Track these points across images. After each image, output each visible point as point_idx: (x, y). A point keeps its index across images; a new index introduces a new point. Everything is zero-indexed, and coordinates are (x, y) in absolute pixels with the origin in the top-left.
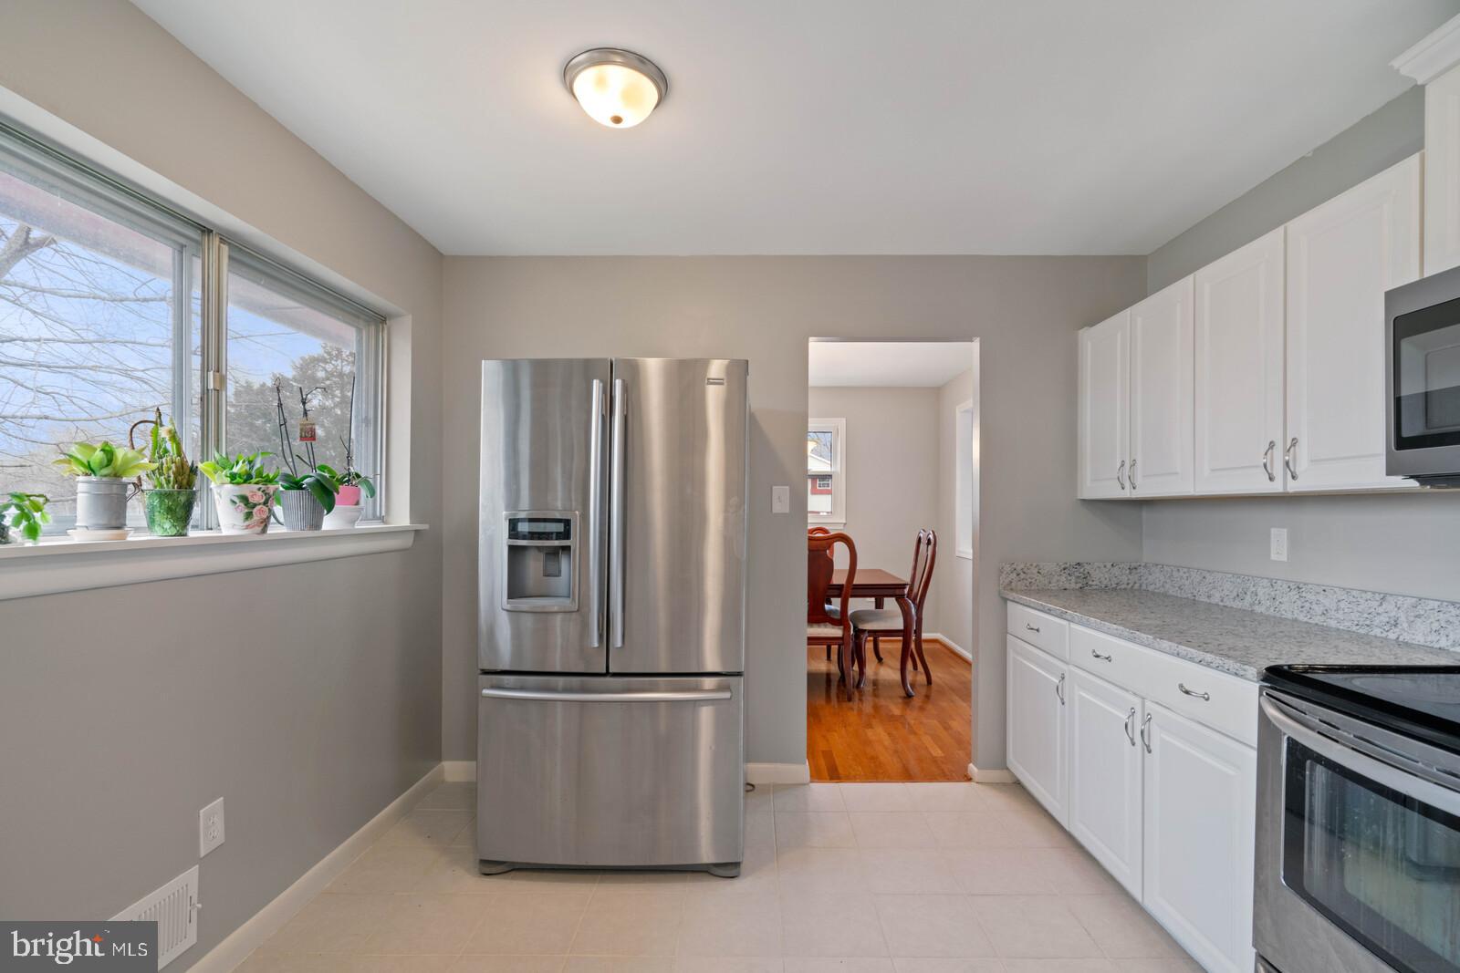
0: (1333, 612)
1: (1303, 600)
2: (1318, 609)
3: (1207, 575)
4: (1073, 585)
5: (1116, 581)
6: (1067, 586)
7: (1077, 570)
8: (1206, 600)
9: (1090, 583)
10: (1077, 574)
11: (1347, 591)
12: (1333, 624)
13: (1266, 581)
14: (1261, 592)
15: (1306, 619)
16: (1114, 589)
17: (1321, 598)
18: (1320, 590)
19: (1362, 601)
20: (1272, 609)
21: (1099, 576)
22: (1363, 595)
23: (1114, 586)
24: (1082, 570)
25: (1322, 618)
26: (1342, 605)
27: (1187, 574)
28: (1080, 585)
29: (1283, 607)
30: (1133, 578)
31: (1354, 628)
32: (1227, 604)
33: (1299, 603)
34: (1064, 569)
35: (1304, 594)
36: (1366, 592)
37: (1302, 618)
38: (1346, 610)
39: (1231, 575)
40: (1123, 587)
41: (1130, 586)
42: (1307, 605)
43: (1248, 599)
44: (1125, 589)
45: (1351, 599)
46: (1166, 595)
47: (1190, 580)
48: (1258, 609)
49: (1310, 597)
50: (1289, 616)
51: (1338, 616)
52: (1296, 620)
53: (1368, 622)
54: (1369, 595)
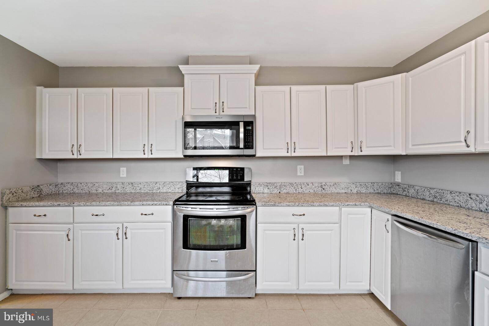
0: (143, 189)
1: (133, 187)
2: (138, 188)
3: (96, 184)
4: (36, 195)
5: (51, 191)
6: (34, 196)
7: (37, 188)
8: (96, 192)
9: (42, 193)
10: (38, 190)
11: (147, 183)
12: (143, 191)
13: (121, 183)
14: (118, 186)
15: (134, 192)
16: (51, 194)
17: (139, 185)
18: (139, 183)
19: (151, 184)
20: (123, 191)
21: (46, 190)
22: (151, 183)
23: (50, 193)
24: (39, 188)
25: (139, 191)
26: (145, 186)
27: (86, 185)
28: (39, 195)
29: (127, 189)
30: (57, 189)
31: (149, 191)
32: (105, 192)
33: (132, 188)
34: (33, 189)
35: (134, 185)
36: (152, 182)
37: (133, 191)
38: (147, 187)
39: (106, 183)
40: (53, 193)
41: (55, 192)
42: (135, 188)
43: (114, 189)
44: (54, 194)
45: (148, 184)
46: (74, 193)
47: (87, 186)
48: (117, 191)
49: (135, 185)
50: (129, 192)
51: (144, 189)
52: (131, 192)
53: (152, 189)
54: (153, 183)
